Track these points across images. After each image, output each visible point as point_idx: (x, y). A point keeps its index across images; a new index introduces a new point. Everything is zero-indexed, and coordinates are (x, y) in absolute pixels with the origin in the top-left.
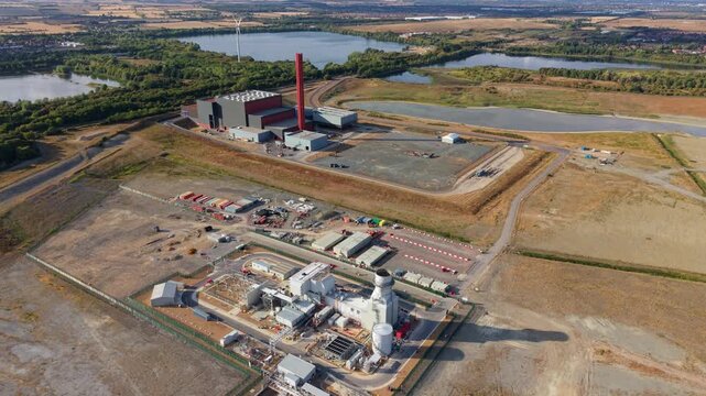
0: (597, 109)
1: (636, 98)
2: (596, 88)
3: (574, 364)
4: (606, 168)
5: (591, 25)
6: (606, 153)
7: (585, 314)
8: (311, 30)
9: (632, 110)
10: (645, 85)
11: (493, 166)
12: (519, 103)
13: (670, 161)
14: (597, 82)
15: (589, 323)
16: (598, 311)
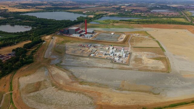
0: (133, 27)
1: (139, 25)
2: (132, 23)
3: (145, 55)
4: (139, 36)
5: (122, 9)
6: (138, 34)
7: (144, 52)
8: (59, 11)
9: (139, 27)
10: (139, 22)
11: (122, 37)
12: (119, 27)
13: (147, 35)
14: (131, 22)
15: (145, 52)
16: (145, 51)
